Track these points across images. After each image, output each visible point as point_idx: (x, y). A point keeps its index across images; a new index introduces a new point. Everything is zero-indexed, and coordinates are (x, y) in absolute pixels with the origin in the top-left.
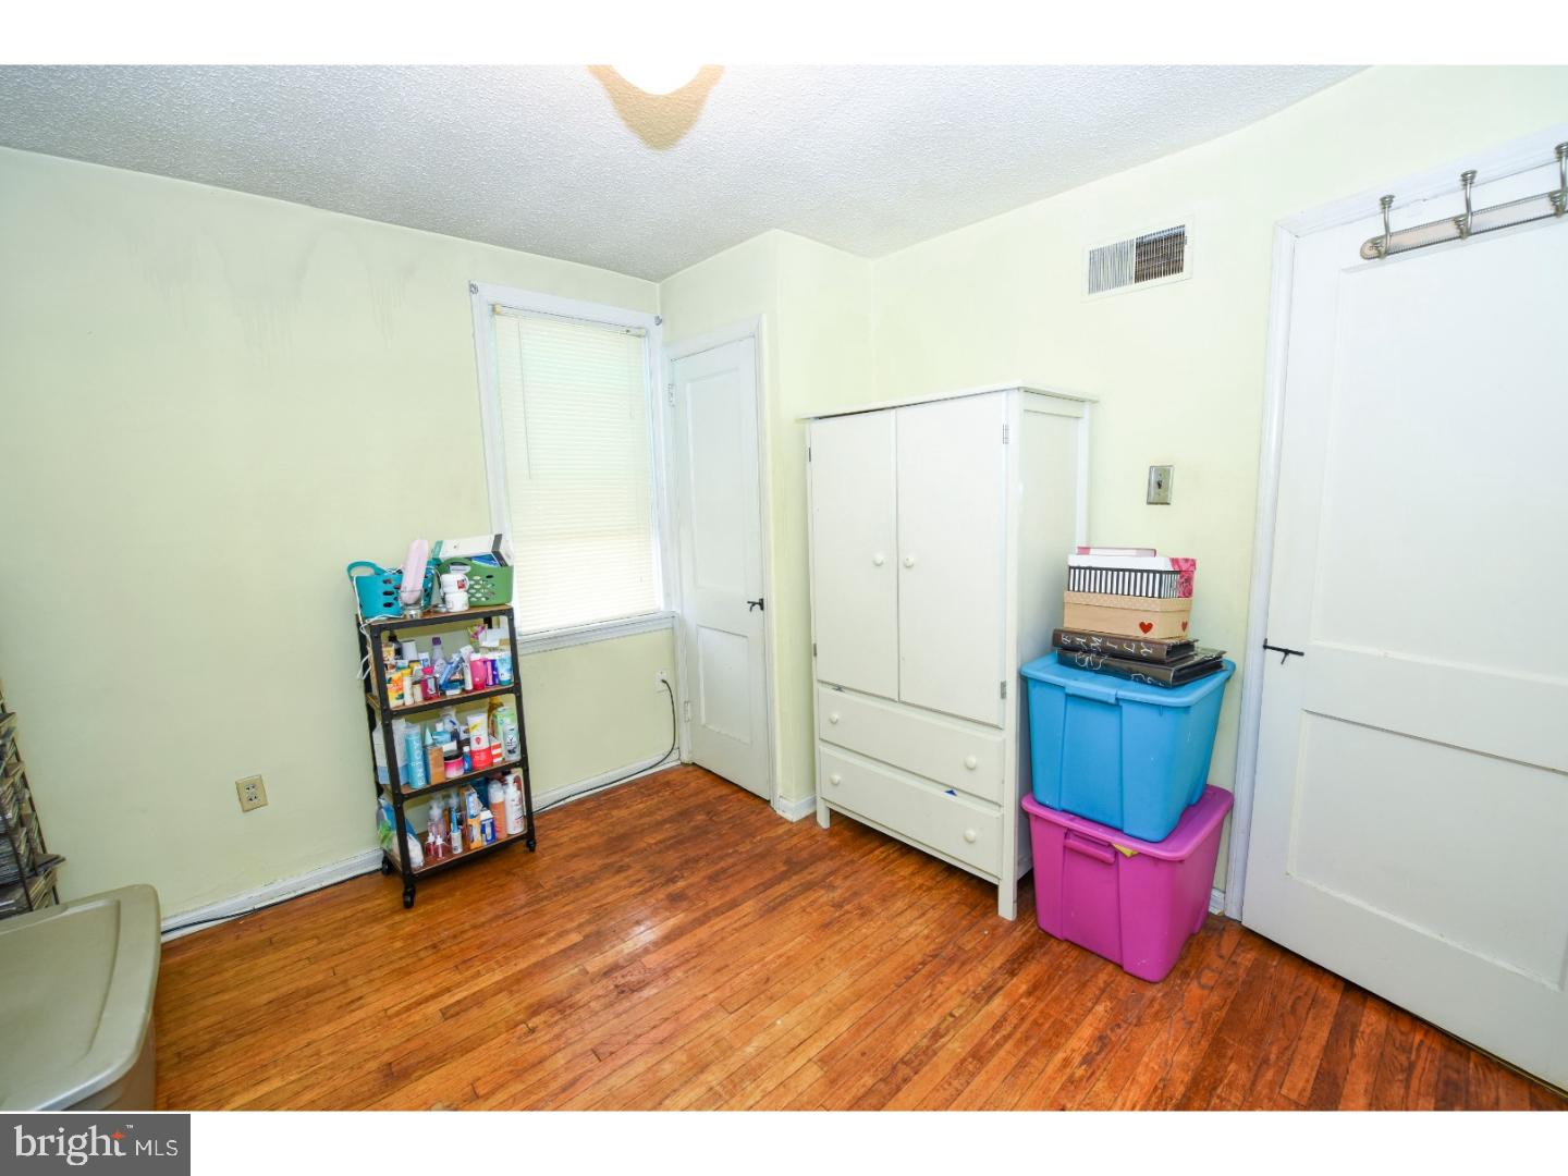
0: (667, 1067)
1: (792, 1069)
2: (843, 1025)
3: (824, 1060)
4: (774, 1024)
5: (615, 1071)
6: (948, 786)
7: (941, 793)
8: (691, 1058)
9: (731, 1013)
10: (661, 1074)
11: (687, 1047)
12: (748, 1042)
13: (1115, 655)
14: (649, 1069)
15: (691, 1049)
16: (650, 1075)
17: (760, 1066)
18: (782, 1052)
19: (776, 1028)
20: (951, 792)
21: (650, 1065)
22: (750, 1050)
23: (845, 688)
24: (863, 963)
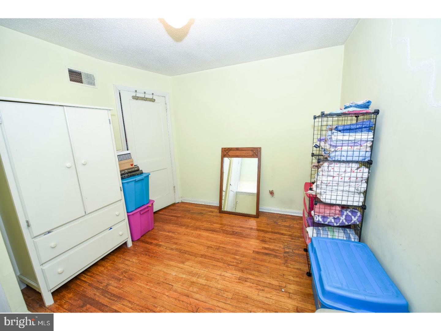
0: (195, 290)
1: (187, 267)
2: (172, 263)
3: (183, 263)
4: (175, 275)
5: (201, 301)
6: (108, 228)
7: (108, 232)
8: (190, 286)
9: (173, 286)
10: (197, 289)
11: (187, 289)
12: (182, 278)
13: (130, 172)
14: (197, 293)
15: (188, 288)
16: (199, 292)
17: (188, 272)
18: (183, 270)
19: (176, 274)
20: (111, 228)
21: (196, 294)
22: (184, 276)
23: (52, 230)
24: (149, 266)
